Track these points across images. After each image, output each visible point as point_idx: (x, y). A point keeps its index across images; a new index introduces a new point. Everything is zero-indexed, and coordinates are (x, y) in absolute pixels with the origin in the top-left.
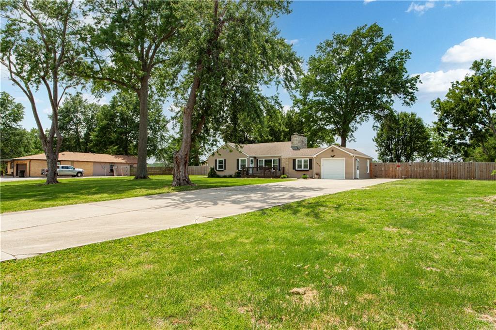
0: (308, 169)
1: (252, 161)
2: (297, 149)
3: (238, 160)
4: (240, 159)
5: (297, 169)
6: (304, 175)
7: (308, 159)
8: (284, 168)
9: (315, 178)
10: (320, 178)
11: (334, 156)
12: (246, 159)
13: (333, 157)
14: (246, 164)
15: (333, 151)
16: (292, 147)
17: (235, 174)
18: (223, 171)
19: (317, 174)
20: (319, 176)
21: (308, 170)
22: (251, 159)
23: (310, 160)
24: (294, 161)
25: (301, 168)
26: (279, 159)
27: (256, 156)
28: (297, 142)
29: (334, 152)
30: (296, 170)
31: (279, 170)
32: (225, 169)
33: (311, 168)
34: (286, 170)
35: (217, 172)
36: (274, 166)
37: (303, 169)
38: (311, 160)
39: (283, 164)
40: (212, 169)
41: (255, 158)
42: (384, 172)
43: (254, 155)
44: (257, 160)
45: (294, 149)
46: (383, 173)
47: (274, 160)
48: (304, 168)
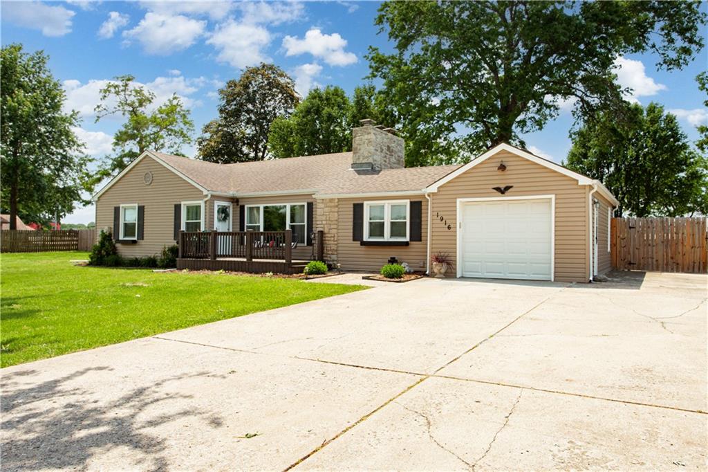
0: (407, 239)
1: (223, 211)
2: (372, 169)
3: (178, 208)
4: (184, 204)
5: (366, 238)
6: (393, 261)
7: (407, 202)
8: (322, 233)
9: (432, 275)
10: (450, 274)
11: (507, 188)
12: (202, 203)
13: (502, 191)
14: (202, 221)
15: (502, 167)
16: (354, 165)
17: (164, 253)
18: (134, 242)
19: (440, 260)
20: (447, 268)
21: (407, 244)
22: (218, 204)
23: (412, 203)
24: (358, 209)
25: (382, 235)
26: (310, 205)
27: (238, 195)
28: (372, 149)
29: (506, 172)
30: (364, 244)
31: (310, 243)
32: (141, 236)
33: (417, 234)
34: (330, 244)
35: (118, 245)
36: (292, 227)
37: (387, 237)
38: (417, 207)
39: (320, 224)
40: (107, 238)
41: (235, 200)
42: (661, 248)
43: (231, 193)
44: (242, 208)
45: (359, 172)
46: (659, 254)
47: (293, 208)
48: (392, 235)
